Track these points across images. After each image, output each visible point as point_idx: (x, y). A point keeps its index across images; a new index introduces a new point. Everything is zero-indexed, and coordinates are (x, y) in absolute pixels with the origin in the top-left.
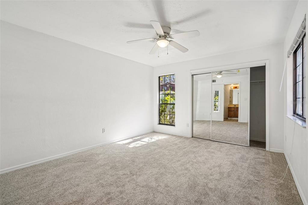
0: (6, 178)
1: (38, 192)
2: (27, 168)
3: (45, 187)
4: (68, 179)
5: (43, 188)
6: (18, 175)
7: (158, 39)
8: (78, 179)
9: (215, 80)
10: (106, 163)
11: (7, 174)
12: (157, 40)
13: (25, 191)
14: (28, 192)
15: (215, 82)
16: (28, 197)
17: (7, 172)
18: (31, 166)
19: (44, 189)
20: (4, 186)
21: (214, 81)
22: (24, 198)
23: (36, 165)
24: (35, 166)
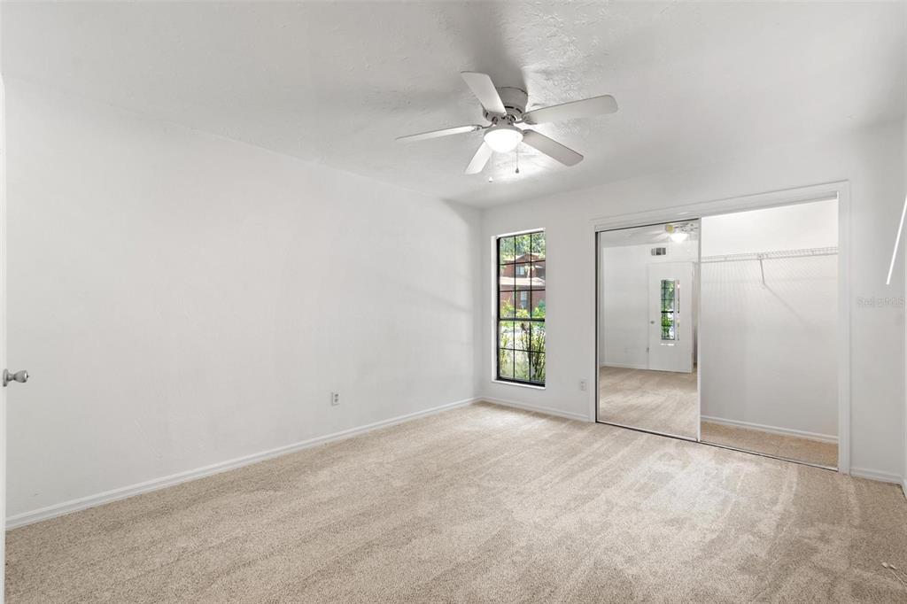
0: (57, 530)
1: (137, 581)
2: (118, 504)
3: (158, 565)
4: (224, 541)
5: (151, 568)
6: (91, 523)
7: (489, 129)
8: (252, 545)
9: (664, 249)
10: (337, 495)
11: (63, 519)
12: (485, 130)
13: (102, 576)
14: (111, 578)
15: (664, 253)
16: (108, 594)
17: (65, 512)
18: (130, 499)
19: (154, 570)
20: (50, 555)
21: (660, 252)
22: (96, 597)
23: (141, 496)
24: (140, 498)
